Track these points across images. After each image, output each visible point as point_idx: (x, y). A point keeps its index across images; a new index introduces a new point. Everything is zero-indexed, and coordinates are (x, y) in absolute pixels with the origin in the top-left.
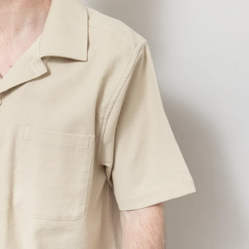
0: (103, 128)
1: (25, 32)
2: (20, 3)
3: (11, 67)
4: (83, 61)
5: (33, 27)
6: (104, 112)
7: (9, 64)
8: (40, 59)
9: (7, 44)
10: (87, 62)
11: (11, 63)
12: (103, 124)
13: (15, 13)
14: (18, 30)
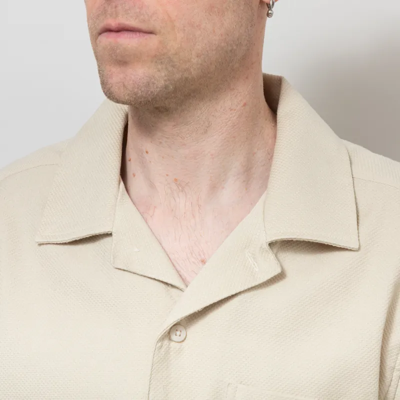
0: (392, 389)
1: (230, 191)
2: (222, 134)
3: (203, 262)
4: (351, 250)
5: (244, 181)
6: (395, 356)
7: (200, 255)
8: (267, 247)
9: (194, 216)
10: (359, 252)
11: (204, 254)
12: (391, 380)
13: (212, 155)
14: (214, 188)
